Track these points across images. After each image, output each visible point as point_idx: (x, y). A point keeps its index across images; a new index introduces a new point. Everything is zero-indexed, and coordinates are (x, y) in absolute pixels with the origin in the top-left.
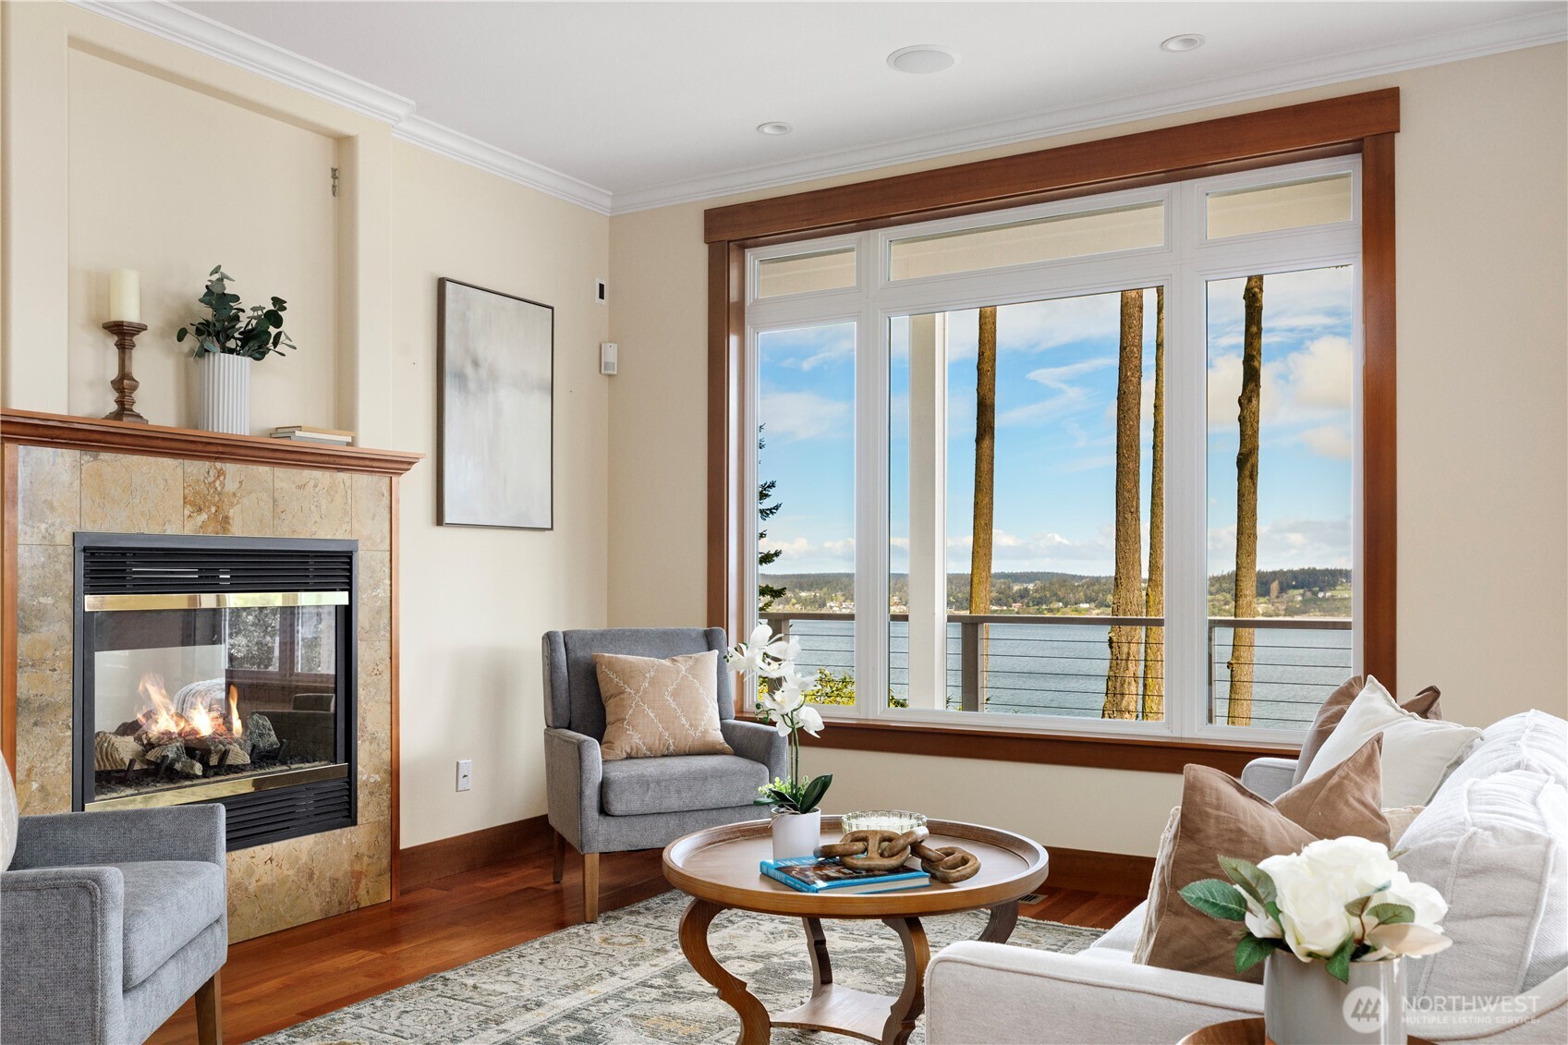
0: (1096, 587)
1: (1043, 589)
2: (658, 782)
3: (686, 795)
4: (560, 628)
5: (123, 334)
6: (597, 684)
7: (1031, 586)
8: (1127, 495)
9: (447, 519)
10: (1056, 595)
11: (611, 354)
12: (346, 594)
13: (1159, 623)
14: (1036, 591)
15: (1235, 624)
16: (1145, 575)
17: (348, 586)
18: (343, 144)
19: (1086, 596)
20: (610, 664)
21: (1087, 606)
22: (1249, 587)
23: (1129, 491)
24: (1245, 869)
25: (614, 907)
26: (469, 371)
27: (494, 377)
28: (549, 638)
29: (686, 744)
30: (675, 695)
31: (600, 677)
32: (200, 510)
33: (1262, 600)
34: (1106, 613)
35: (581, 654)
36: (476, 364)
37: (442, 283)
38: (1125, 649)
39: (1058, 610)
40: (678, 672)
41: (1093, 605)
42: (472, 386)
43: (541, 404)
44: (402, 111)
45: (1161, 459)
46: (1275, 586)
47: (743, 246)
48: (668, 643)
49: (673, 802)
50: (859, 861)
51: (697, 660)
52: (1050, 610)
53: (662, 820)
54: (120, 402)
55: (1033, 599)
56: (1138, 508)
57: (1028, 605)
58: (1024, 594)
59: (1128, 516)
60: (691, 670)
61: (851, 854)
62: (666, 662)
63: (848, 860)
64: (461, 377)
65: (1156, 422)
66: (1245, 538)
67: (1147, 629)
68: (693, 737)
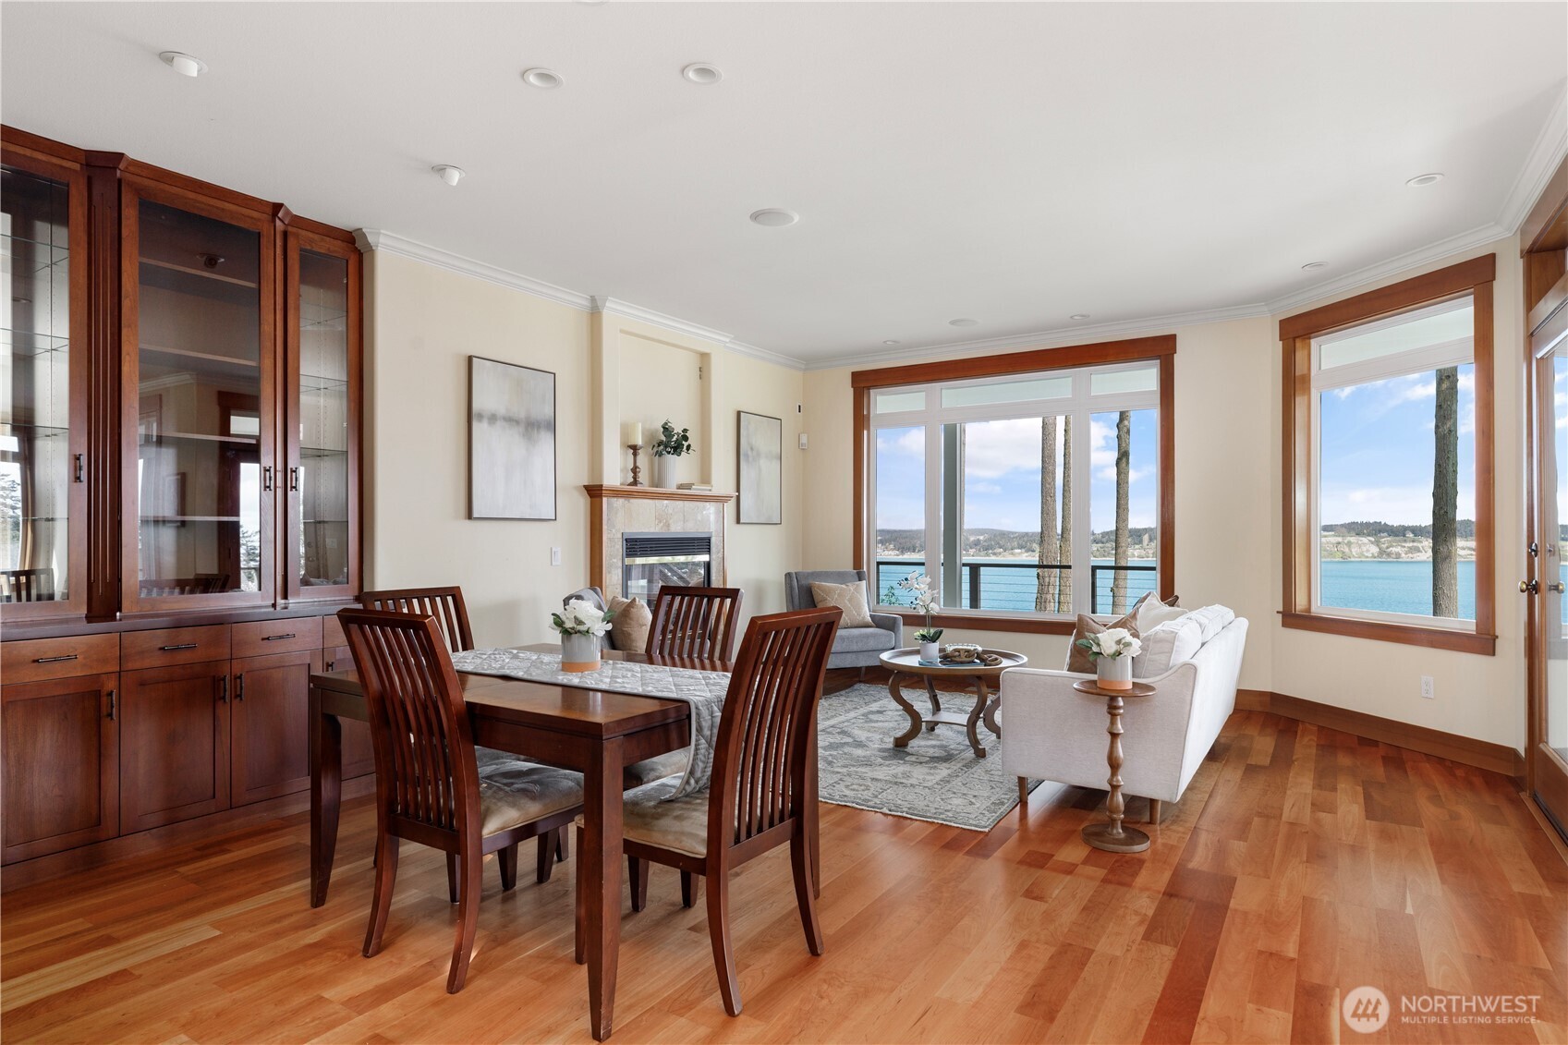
0: (1025, 539)
1: (990, 539)
2: (848, 638)
3: (860, 645)
4: (793, 570)
5: (635, 449)
6: (812, 596)
7: (981, 538)
8: (1048, 486)
9: (742, 521)
10: (998, 543)
11: (804, 439)
12: (708, 556)
13: (1069, 567)
14: (985, 541)
15: (1116, 568)
16: (1059, 531)
17: (709, 552)
18: (704, 357)
19: (1018, 544)
20: (819, 587)
21: (1020, 551)
22: (1125, 540)
23: (1049, 484)
24: (1092, 636)
25: (829, 694)
26: (750, 453)
27: (759, 454)
28: (788, 576)
29: (855, 623)
30: (850, 600)
31: (814, 593)
32: (660, 522)
33: (1137, 546)
34: (1035, 559)
35: (803, 582)
36: (752, 449)
37: (739, 413)
38: (1047, 580)
39: (1000, 554)
40: (850, 590)
41: (1023, 550)
42: (751, 459)
43: (776, 465)
44: (728, 340)
45: (1069, 463)
46: (1146, 538)
47: (869, 388)
48: (841, 577)
49: (855, 648)
50: (958, 659)
51: (857, 585)
52: (995, 554)
53: (849, 655)
54: (635, 478)
55: (983, 547)
56: (1054, 494)
57: (980, 550)
58: (977, 543)
59: (1049, 498)
60: (855, 589)
61: (955, 657)
62: (843, 586)
63: (953, 659)
64: (747, 456)
65: (1065, 440)
66: (1120, 511)
67: (1060, 572)
68: (859, 619)
